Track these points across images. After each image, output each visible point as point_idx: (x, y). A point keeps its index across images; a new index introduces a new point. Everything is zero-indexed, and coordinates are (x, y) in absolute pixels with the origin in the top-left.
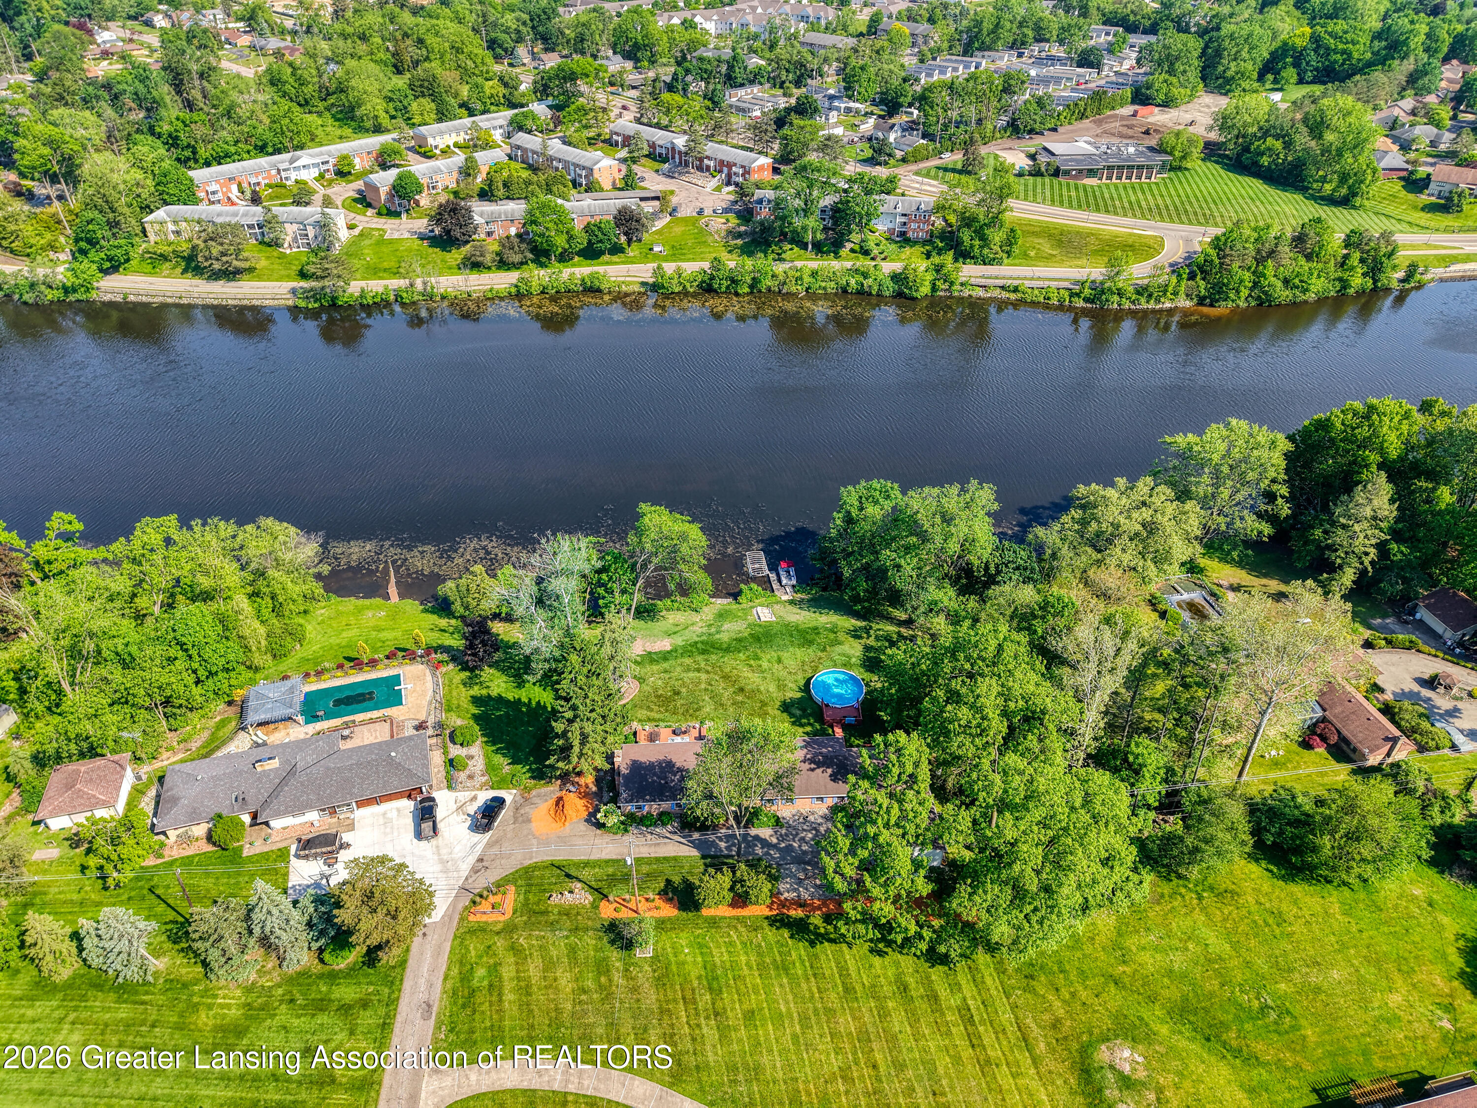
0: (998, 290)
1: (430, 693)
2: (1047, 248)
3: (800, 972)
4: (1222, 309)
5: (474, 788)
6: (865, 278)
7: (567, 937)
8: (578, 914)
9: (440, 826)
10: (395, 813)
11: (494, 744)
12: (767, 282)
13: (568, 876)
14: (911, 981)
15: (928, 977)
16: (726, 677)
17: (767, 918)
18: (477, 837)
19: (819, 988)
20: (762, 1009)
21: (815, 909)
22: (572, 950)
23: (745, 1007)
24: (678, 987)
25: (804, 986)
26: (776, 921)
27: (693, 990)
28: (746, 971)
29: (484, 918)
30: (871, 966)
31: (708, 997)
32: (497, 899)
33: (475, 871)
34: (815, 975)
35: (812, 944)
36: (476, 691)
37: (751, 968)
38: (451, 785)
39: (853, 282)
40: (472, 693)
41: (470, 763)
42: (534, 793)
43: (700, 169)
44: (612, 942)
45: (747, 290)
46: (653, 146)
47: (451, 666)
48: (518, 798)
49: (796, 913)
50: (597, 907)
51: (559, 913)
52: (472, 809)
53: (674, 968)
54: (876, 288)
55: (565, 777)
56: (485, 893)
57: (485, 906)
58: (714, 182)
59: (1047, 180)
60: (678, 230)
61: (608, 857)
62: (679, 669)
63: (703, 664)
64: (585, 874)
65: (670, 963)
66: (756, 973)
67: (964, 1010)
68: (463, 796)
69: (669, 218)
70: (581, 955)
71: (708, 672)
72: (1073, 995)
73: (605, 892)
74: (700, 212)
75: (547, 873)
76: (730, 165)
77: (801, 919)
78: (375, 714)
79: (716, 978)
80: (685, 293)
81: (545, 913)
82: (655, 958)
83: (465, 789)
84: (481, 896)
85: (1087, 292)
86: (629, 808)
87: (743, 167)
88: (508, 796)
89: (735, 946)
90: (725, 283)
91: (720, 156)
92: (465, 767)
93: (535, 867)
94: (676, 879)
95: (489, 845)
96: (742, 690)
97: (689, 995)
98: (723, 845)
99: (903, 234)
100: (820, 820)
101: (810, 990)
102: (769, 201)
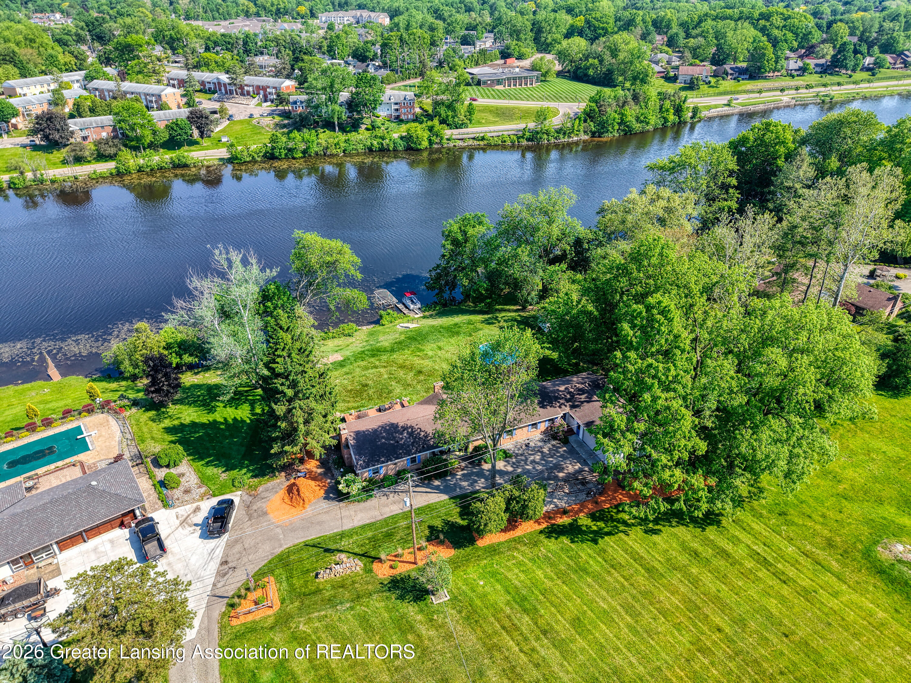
0: (471, 141)
1: (118, 434)
2: (491, 118)
3: (598, 569)
4: (607, 137)
5: (194, 500)
6: (383, 140)
7: (352, 608)
8: (354, 582)
9: (167, 543)
10: (108, 546)
11: (203, 459)
12: (315, 148)
13: (327, 550)
14: (695, 545)
15: (707, 539)
16: (402, 367)
17: (541, 532)
18: (212, 543)
19: (624, 577)
20: (585, 612)
21: (577, 513)
22: (364, 620)
23: (567, 616)
24: (492, 619)
25: (608, 578)
26: (550, 532)
27: (509, 617)
28: (549, 584)
29: (250, 618)
30: (655, 544)
31: (527, 619)
32: (257, 594)
33: (221, 574)
34: (612, 566)
35: (595, 542)
36: (167, 423)
37: (552, 579)
38: (166, 504)
39: (375, 143)
40: (163, 425)
41: (183, 480)
42: (261, 489)
43: (242, 94)
44: (401, 598)
45: (301, 155)
46: (203, 83)
47: (134, 410)
48: (246, 497)
49: (565, 520)
50: (371, 571)
51: (333, 587)
52: (199, 518)
53: (478, 602)
54: (392, 145)
55: (288, 468)
56: (243, 592)
57: (246, 605)
58: (255, 101)
59: (474, 87)
60: (238, 127)
61: (361, 523)
62: (358, 370)
63: (377, 363)
64: (344, 544)
65: (471, 600)
66: (559, 582)
67: (754, 555)
68: (184, 510)
69: (228, 122)
70: (375, 621)
71: (385, 367)
72: (824, 516)
73: (373, 554)
74: (251, 116)
75: (305, 555)
76: (264, 89)
77: (571, 525)
78: (60, 464)
79: (524, 599)
80: (254, 161)
81: (318, 591)
82: (454, 599)
83: (184, 503)
84: (239, 597)
85: (528, 134)
86: (367, 474)
87: (274, 88)
88: (236, 497)
89: (525, 565)
90: (284, 152)
91: (256, 83)
92: (178, 484)
93: (289, 553)
94: (438, 523)
95: (229, 546)
96: (420, 372)
97: (507, 624)
98: (465, 484)
99: (397, 117)
100: (540, 444)
101: (618, 581)
102: (302, 102)
